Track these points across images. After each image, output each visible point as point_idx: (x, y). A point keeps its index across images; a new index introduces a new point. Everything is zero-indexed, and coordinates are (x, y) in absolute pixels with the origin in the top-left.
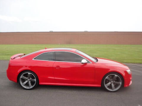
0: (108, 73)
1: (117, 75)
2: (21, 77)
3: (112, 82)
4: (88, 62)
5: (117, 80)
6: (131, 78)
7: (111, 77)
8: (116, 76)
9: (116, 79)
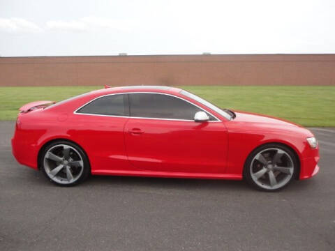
0: (260, 146)
1: (283, 150)
2: (47, 156)
3: (270, 166)
4: (211, 119)
5: (284, 162)
6: (317, 159)
7: (267, 155)
8: (280, 151)
9: (280, 162)
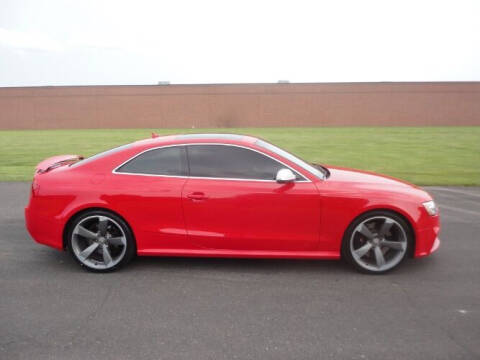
0: (364, 213)
1: (392, 218)
2: (76, 231)
3: (376, 241)
4: (297, 179)
5: (394, 233)
6: (437, 229)
7: (372, 226)
8: (389, 221)
9: (389, 234)
